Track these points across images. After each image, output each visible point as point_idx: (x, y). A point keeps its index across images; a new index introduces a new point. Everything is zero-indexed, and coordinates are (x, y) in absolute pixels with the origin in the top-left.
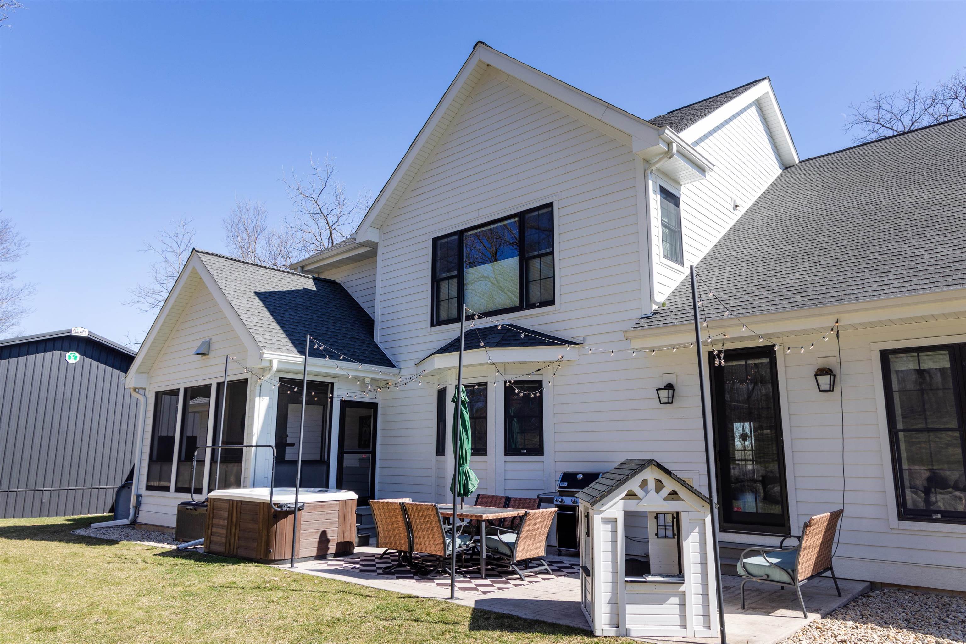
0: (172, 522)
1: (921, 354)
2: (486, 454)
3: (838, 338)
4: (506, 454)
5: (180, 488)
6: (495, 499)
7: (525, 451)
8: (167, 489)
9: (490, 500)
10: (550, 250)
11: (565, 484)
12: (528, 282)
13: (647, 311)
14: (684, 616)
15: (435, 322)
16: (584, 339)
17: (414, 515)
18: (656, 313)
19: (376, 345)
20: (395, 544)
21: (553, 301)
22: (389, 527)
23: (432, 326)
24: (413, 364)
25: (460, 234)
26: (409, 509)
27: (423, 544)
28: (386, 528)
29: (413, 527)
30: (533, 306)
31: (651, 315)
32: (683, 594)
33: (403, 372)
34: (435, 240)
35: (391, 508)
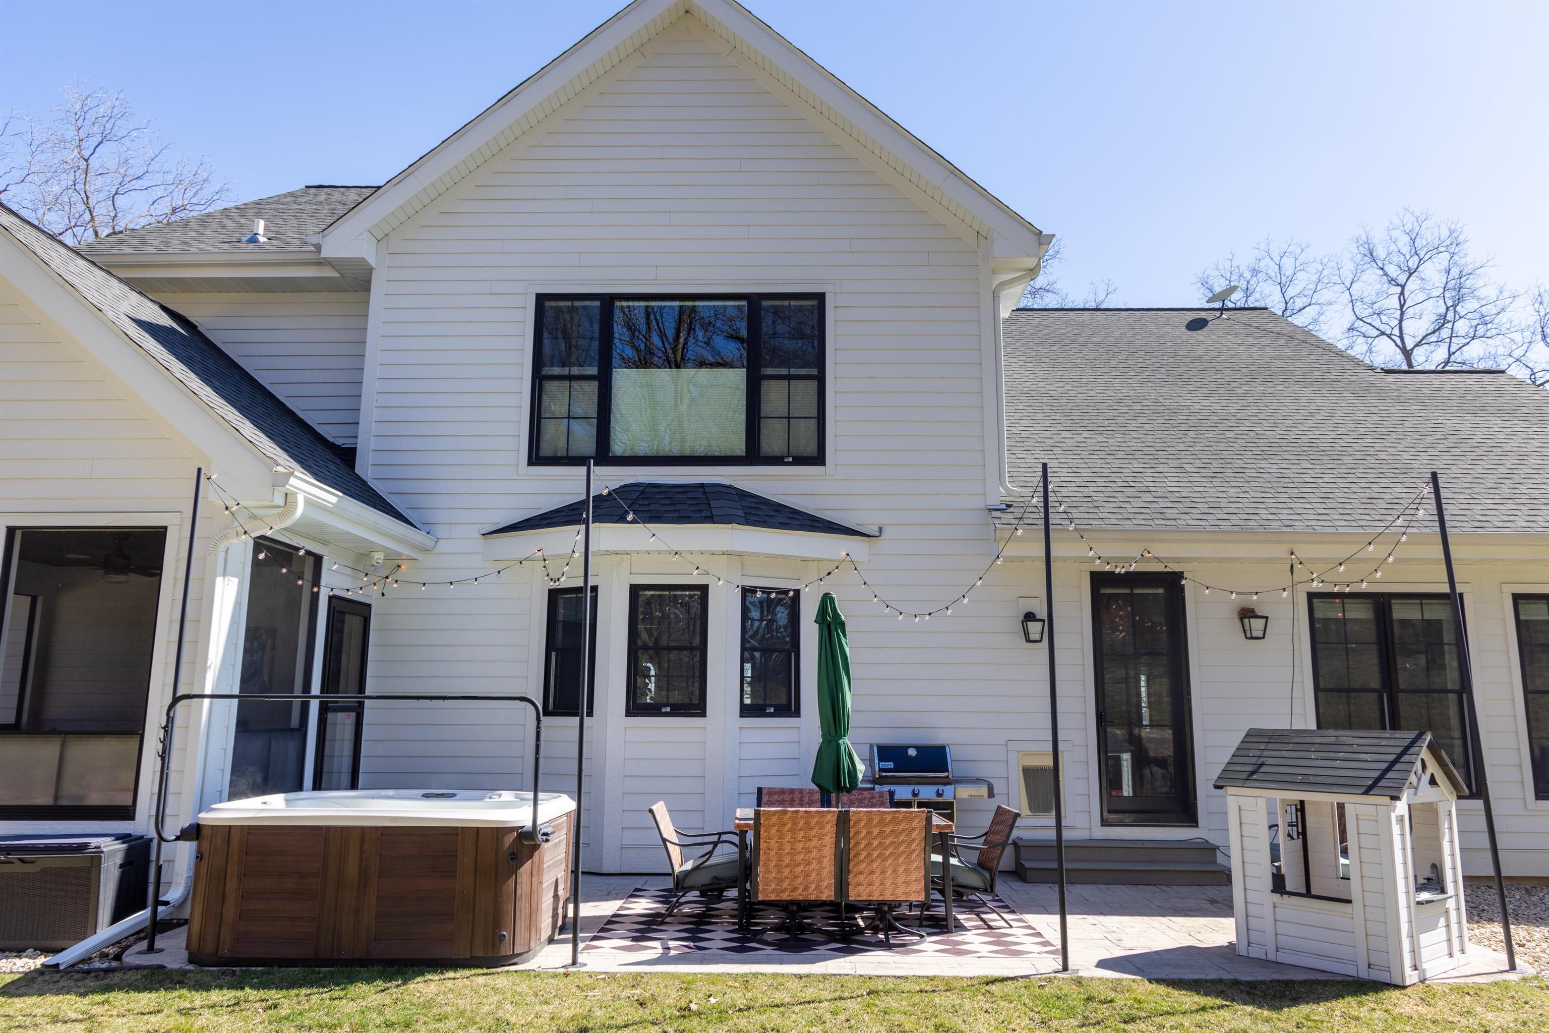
1: (1346, 601)
2: (703, 714)
3: (1292, 573)
4: (742, 717)
6: (799, 793)
7: (772, 710)
9: (790, 796)
10: (814, 371)
11: (890, 765)
12: (760, 418)
13: (994, 501)
14: (1449, 940)
15: (536, 458)
16: (880, 530)
17: (869, 833)
18: (1009, 506)
19: (364, 483)
20: (806, 889)
21: (819, 459)
22: (799, 858)
23: (531, 463)
24: (475, 532)
25: (608, 301)
26: (859, 821)
27: (877, 883)
28: (787, 860)
29: (857, 854)
30: (777, 461)
31: (1004, 507)
32: (1447, 912)
33: (443, 546)
34: (541, 299)
35: (815, 820)
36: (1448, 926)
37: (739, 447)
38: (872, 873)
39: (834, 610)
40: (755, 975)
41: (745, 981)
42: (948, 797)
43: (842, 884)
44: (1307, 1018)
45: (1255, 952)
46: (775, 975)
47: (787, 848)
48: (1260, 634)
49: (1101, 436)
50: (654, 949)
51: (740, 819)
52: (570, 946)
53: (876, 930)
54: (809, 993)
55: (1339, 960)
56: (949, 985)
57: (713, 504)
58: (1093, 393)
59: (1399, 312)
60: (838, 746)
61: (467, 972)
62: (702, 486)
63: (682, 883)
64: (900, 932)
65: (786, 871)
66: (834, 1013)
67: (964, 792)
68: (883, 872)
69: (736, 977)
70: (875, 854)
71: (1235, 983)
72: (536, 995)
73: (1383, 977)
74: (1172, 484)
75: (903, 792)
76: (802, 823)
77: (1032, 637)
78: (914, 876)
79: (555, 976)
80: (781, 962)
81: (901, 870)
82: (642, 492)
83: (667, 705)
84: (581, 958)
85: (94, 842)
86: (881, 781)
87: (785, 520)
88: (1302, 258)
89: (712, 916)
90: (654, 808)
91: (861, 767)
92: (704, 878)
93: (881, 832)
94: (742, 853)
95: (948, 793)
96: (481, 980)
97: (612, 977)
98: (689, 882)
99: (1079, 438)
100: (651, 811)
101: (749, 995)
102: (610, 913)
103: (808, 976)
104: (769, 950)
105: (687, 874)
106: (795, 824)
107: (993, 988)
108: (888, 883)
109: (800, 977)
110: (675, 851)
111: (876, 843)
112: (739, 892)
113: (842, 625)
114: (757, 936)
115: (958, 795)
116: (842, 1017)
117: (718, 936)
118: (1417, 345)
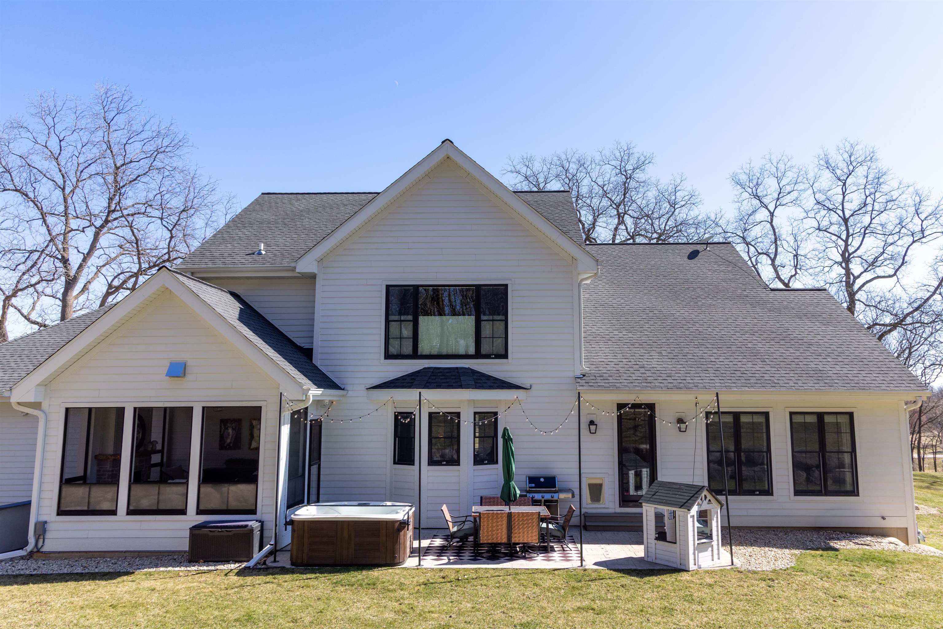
0: (185, 546)
2: (459, 465)
4: (475, 464)
5: (132, 510)
6: (496, 499)
7: (487, 462)
8: (113, 512)
9: (492, 500)
10: (503, 318)
11: (533, 485)
12: (481, 338)
13: (578, 373)
14: (712, 555)
15: (388, 356)
16: (531, 386)
17: (519, 520)
18: (584, 376)
19: (317, 367)
20: (497, 539)
21: (505, 356)
22: (494, 529)
23: (385, 358)
24: (363, 388)
25: (416, 287)
26: (514, 516)
27: (521, 537)
28: (490, 529)
29: (515, 527)
30: (487, 356)
31: (582, 376)
32: (712, 546)
33: (350, 393)
34: (388, 287)
35: (499, 516)
36: (712, 551)
37: (472, 350)
38: (520, 533)
39: (508, 434)
40: (479, 569)
41: (476, 570)
42: (555, 498)
43: (509, 537)
44: (649, 581)
45: (650, 560)
46: (486, 569)
47: (490, 525)
48: (684, 430)
49: (631, 334)
50: (445, 560)
51: (474, 513)
52: (418, 558)
53: (522, 552)
54: (497, 574)
55: (673, 562)
56: (542, 571)
57: (461, 378)
58: (632, 305)
59: (842, 196)
60: (510, 485)
61: (385, 568)
62: (457, 368)
63: (452, 536)
64: (530, 553)
65: (490, 533)
66: (504, 580)
67: (562, 496)
68: (523, 533)
69: (473, 569)
70: (521, 527)
71: (635, 570)
72: (410, 575)
73: (683, 568)
74: (654, 363)
75: (538, 496)
76: (495, 517)
77: (592, 432)
78: (534, 534)
79: (414, 569)
80: (488, 564)
81: (530, 532)
82: (433, 372)
83: (444, 461)
84: (422, 563)
85: (250, 523)
86: (529, 492)
87: (492, 385)
88: (789, 164)
89: (465, 547)
90: (442, 508)
91: (518, 492)
92: (461, 534)
93: (523, 519)
94: (475, 525)
95: (556, 497)
96: (390, 570)
97: (433, 569)
98: (456, 535)
99: (621, 335)
100: (442, 510)
101: (477, 575)
102: (427, 546)
103: (497, 569)
104: (484, 560)
105: (455, 532)
106: (493, 517)
107: (556, 572)
108: (525, 536)
109: (494, 569)
110: (450, 524)
111: (521, 523)
112: (474, 538)
113: (511, 440)
114: (480, 555)
115: (560, 497)
116: (506, 581)
117: (467, 555)
118: (852, 215)
